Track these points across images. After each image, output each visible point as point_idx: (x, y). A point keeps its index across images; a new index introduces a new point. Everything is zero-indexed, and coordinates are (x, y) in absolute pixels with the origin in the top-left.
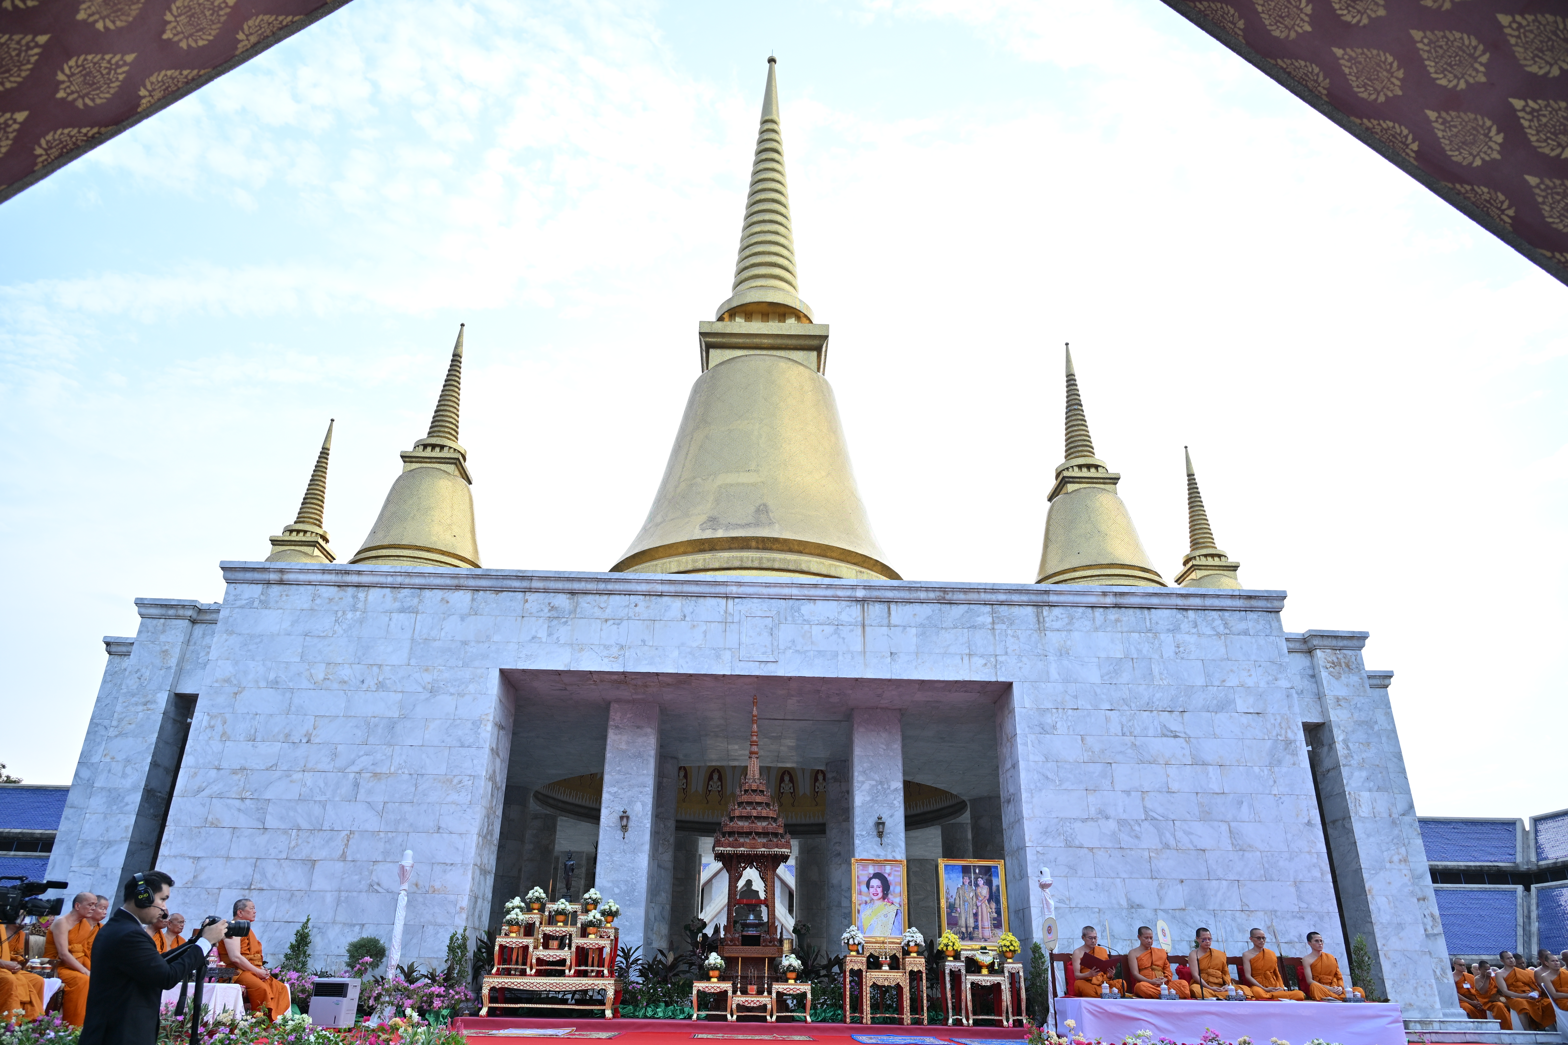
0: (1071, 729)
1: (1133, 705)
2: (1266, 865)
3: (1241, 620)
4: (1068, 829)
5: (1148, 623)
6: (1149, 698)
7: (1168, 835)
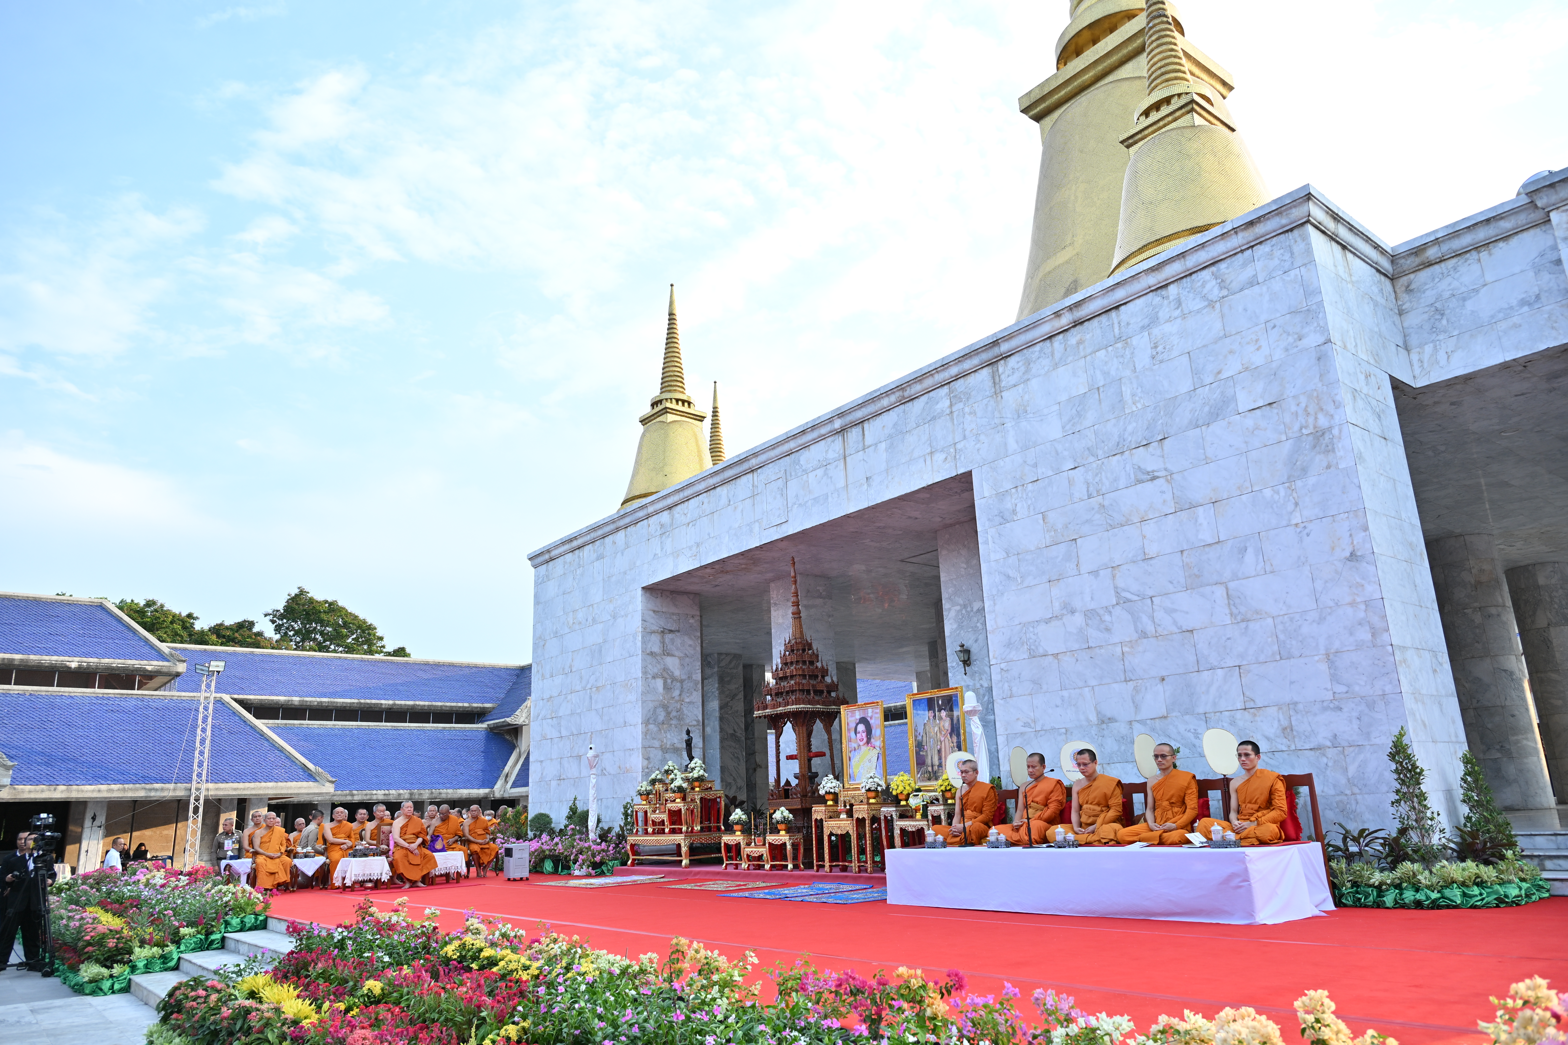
0: (1032, 508)
1: (1100, 452)
2: (1282, 637)
3: (1244, 265)
4: (1031, 635)
5: (1116, 331)
6: (1119, 436)
7: (1145, 619)
